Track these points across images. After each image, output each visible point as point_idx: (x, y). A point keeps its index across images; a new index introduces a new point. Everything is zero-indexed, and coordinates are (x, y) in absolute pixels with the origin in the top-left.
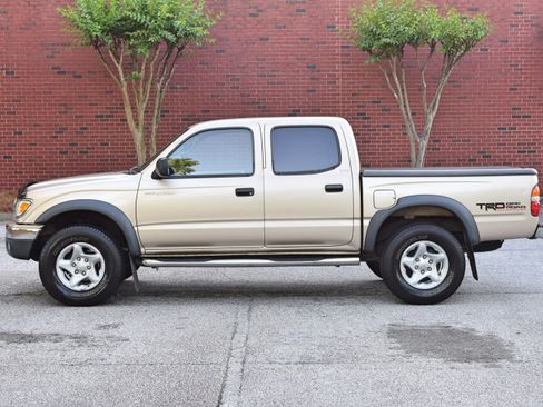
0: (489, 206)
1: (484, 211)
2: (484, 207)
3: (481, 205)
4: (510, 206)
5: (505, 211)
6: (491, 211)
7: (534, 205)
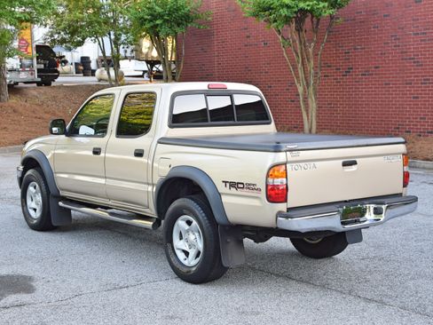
0: (233, 185)
1: (228, 189)
2: (228, 185)
3: (226, 182)
4: (249, 187)
5: (245, 192)
7: (272, 189)
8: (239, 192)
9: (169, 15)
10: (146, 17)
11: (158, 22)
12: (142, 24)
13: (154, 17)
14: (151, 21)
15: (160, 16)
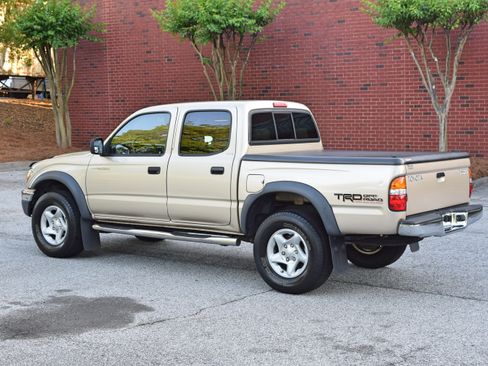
0: (347, 197)
1: (341, 201)
2: (341, 197)
3: (339, 195)
4: (368, 198)
5: (362, 203)
6: (348, 202)
7: (394, 199)
8: (355, 203)
9: (61, 26)
10: (35, 27)
11: (51, 33)
12: (29, 35)
13: (45, 27)
14: (39, 32)
15: (52, 26)
